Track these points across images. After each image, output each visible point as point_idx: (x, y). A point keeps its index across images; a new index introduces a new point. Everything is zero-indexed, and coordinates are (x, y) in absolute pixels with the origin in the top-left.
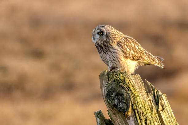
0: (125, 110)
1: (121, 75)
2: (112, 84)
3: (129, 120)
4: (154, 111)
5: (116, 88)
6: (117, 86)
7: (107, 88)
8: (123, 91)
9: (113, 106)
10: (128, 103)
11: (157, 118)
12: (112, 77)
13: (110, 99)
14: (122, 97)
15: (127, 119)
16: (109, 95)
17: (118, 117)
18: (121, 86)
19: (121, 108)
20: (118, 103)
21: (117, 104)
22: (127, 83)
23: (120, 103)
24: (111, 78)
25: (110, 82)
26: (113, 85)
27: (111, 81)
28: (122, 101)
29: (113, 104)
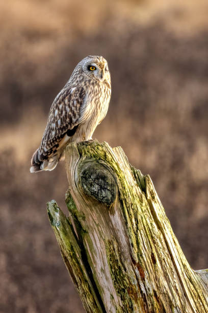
0: (109, 200)
1: (100, 148)
2: (88, 162)
3: (113, 215)
4: (144, 202)
5: (95, 168)
6: (96, 165)
7: (81, 168)
8: (105, 171)
9: (92, 195)
10: (113, 190)
11: (148, 211)
12: (86, 151)
13: (86, 185)
14: (105, 181)
15: (111, 214)
16: (85, 178)
17: (95, 211)
18: (102, 165)
19: (103, 197)
20: (98, 190)
21: (98, 192)
22: (110, 160)
23: (103, 191)
24: (85, 153)
25: (84, 159)
26: (90, 164)
27: (85, 157)
28: (105, 186)
29: (91, 192)
